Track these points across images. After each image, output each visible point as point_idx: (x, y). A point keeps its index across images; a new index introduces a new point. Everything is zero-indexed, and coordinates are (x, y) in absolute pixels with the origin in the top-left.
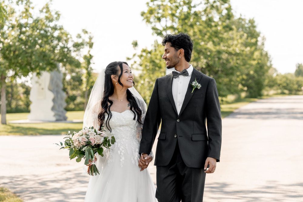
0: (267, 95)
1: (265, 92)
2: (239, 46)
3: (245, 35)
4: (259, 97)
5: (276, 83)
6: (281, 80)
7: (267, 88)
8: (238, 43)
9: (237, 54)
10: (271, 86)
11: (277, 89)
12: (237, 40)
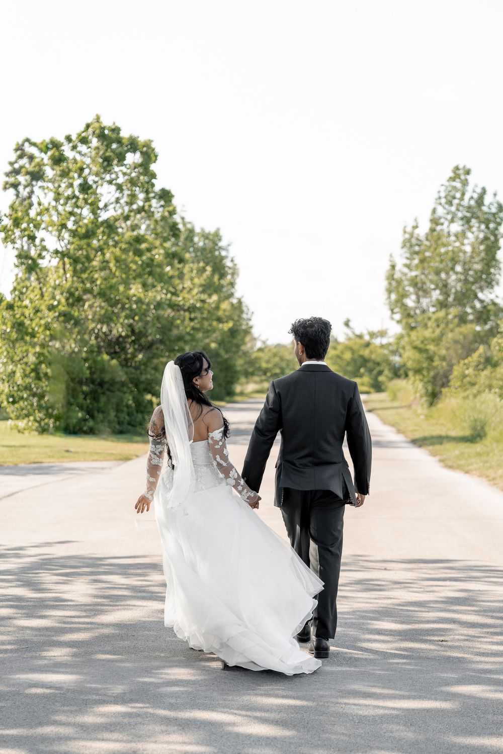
0: (242, 394)
1: (238, 388)
2: (195, 291)
3: (209, 269)
4: (227, 398)
5: (260, 369)
6: (268, 362)
7: (243, 380)
8: (193, 284)
9: (192, 309)
10: (248, 374)
11: (262, 381)
12: (192, 279)
